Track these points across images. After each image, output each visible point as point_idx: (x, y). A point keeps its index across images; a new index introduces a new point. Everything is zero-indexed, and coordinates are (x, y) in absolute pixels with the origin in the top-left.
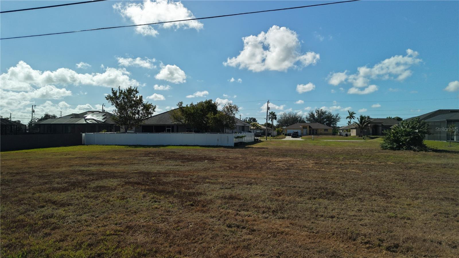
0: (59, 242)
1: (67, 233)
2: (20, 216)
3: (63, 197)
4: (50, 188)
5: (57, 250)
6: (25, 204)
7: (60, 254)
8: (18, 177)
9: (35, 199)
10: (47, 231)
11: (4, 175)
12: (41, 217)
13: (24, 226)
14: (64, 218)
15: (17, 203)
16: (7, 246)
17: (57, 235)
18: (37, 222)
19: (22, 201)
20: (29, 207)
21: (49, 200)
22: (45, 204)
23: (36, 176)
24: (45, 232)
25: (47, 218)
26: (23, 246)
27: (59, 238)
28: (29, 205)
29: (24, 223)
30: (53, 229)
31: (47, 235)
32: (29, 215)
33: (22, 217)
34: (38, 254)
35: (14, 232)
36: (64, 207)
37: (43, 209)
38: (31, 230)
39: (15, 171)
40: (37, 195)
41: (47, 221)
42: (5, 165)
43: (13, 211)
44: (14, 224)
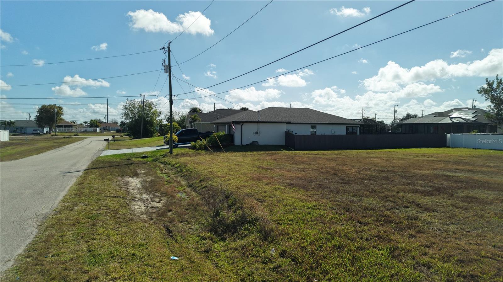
0: (425, 248)
1: (432, 240)
2: (386, 211)
3: (426, 200)
4: (413, 189)
5: (423, 255)
6: (390, 201)
7: (427, 259)
8: (383, 175)
9: (399, 198)
10: (413, 232)
11: (372, 171)
12: (406, 218)
13: (391, 222)
14: (429, 223)
15: (384, 199)
16: (376, 237)
17: (422, 240)
18: (402, 220)
19: (388, 197)
20: (394, 205)
21: (413, 202)
22: (409, 204)
23: (399, 175)
24: (410, 233)
25: (412, 220)
26: (390, 240)
27: (424, 243)
28: (394, 202)
29: (390, 219)
30: (419, 232)
31: (412, 236)
32: (394, 212)
33: (388, 213)
34: (404, 252)
35: (382, 225)
36: (429, 212)
37: (407, 209)
38: (397, 227)
39: (381, 169)
40: (401, 194)
41: (411, 223)
42: (372, 162)
43: (380, 205)
44: (382, 218)
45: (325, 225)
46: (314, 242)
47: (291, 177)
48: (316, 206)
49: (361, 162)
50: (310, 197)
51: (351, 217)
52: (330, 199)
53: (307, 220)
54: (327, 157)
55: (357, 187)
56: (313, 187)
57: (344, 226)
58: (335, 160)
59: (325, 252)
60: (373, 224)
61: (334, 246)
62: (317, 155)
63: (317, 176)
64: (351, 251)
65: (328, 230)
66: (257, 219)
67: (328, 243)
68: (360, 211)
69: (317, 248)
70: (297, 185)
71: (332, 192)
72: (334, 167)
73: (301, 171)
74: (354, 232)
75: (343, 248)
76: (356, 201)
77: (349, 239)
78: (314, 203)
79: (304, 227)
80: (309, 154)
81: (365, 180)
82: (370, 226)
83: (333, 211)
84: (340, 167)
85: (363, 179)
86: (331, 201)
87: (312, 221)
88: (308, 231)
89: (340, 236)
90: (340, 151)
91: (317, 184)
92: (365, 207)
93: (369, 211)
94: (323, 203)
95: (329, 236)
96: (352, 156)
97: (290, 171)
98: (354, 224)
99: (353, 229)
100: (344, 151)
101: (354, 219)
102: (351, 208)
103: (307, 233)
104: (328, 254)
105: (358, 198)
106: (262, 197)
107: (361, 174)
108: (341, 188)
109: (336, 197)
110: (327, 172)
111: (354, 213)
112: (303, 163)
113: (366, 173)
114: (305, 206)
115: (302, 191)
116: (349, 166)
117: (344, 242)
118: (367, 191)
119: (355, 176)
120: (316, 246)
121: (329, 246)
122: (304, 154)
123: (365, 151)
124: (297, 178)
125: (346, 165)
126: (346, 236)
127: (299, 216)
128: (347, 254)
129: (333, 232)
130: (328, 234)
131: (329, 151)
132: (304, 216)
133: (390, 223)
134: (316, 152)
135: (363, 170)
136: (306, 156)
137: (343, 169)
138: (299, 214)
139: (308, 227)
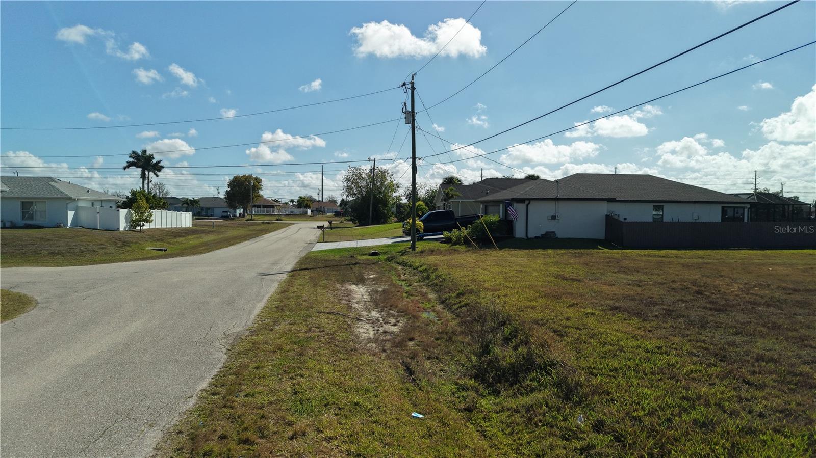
2: (803, 366)
8: (797, 297)
11: (772, 290)
15: (798, 342)
16: (781, 412)
19: (806, 340)
29: (810, 381)
33: (806, 369)
35: (793, 391)
39: (791, 286)
42: (774, 272)
43: (790, 354)
44: (793, 378)
45: (677, 382)
46: (656, 410)
47: (615, 294)
48: (661, 347)
49: (750, 273)
50: (649, 331)
51: (730, 372)
52: (687, 336)
53: (644, 372)
54: (682, 261)
55: (742, 318)
56: (657, 313)
57: (716, 386)
58: (699, 267)
59: (677, 430)
60: (774, 387)
61: (695, 422)
62: (663, 257)
63: (665, 295)
64: (728, 433)
65: (684, 391)
66: (553, 364)
67: (683, 416)
68: (748, 361)
69: (663, 423)
70: (625, 310)
71: (691, 324)
72: (697, 280)
73: (634, 286)
74: (735, 399)
75: (712, 427)
76: (740, 344)
77: (725, 412)
78: (658, 343)
79: (638, 384)
80: (649, 256)
81: (759, 305)
82: (767, 390)
83: (695, 358)
84: (709, 281)
85: (755, 303)
86: (690, 341)
87: (652, 373)
88: (646, 390)
89: (707, 405)
90: (709, 251)
91: (664, 309)
92: (758, 354)
93: (767, 363)
94: (674, 344)
95: (686, 403)
96: (734, 261)
97: (614, 285)
98: (736, 386)
99: (733, 393)
100: (718, 251)
101: (735, 376)
102: (730, 355)
103: (643, 393)
104: (683, 435)
105: (744, 339)
106: (563, 327)
107: (751, 294)
108: (711, 318)
109: (701, 334)
110: (682, 289)
111: (736, 366)
112: (638, 271)
113: (762, 293)
114: (640, 347)
115: (635, 321)
116: (727, 279)
117: (714, 416)
118: (764, 326)
119: (738, 298)
120: (659, 418)
121: (686, 421)
122: (639, 255)
123: (759, 251)
124: (625, 297)
125: (722, 276)
126: (719, 405)
127: (628, 363)
128: (721, 438)
129: (694, 396)
130: (684, 398)
131: (688, 251)
132: (637, 365)
133: (809, 388)
134: (663, 252)
135: (755, 286)
136: (644, 258)
137: (715, 284)
138: (629, 360)
139: (645, 384)
